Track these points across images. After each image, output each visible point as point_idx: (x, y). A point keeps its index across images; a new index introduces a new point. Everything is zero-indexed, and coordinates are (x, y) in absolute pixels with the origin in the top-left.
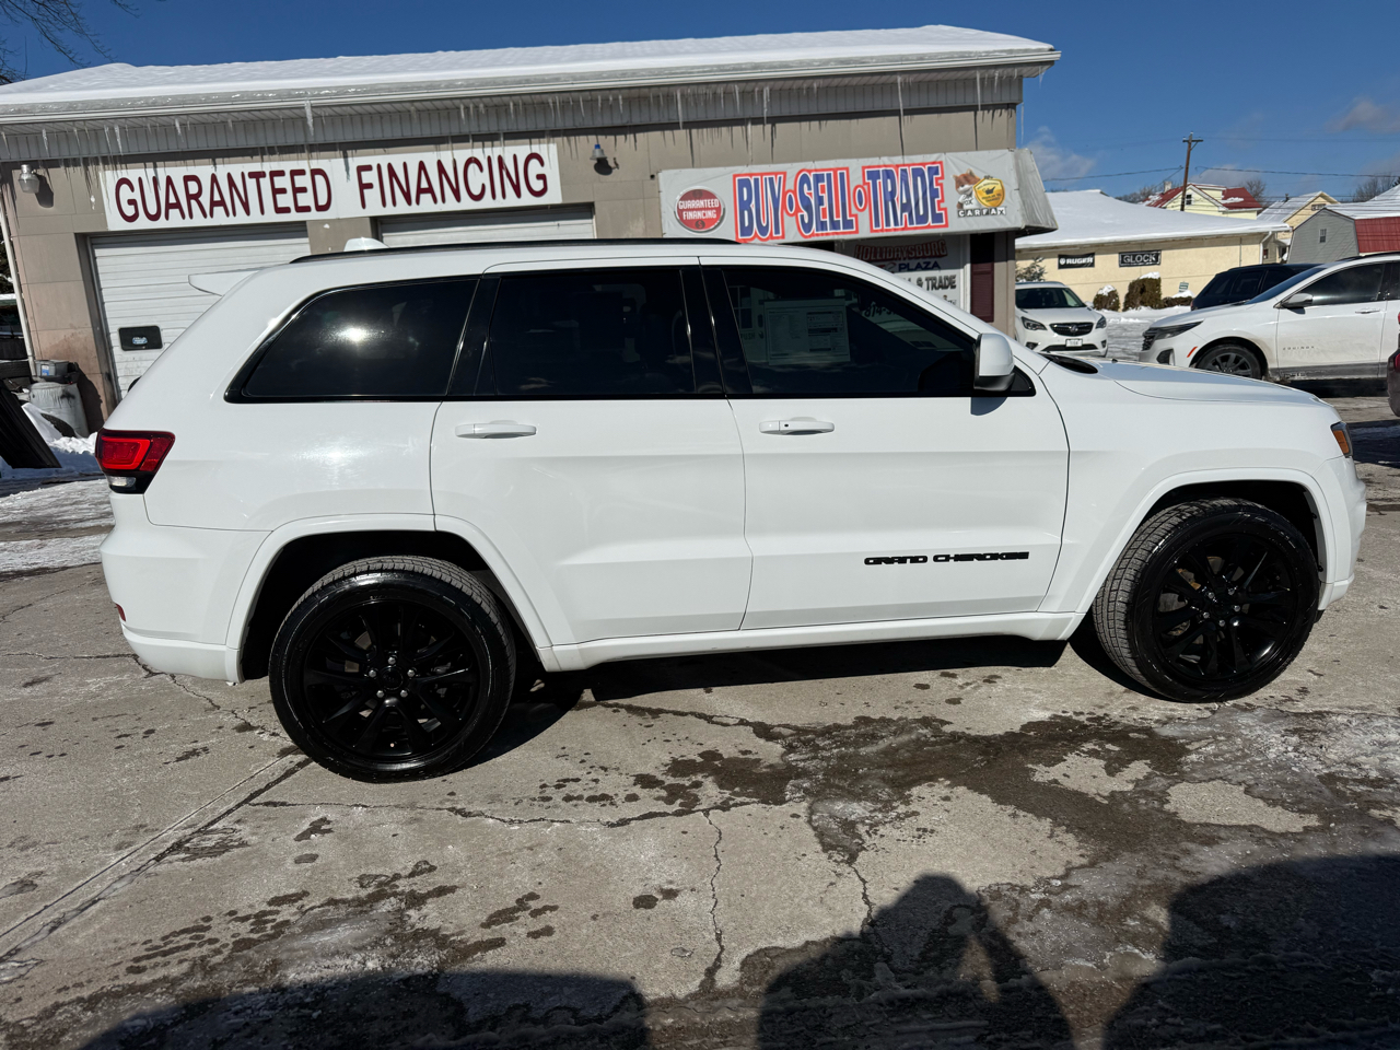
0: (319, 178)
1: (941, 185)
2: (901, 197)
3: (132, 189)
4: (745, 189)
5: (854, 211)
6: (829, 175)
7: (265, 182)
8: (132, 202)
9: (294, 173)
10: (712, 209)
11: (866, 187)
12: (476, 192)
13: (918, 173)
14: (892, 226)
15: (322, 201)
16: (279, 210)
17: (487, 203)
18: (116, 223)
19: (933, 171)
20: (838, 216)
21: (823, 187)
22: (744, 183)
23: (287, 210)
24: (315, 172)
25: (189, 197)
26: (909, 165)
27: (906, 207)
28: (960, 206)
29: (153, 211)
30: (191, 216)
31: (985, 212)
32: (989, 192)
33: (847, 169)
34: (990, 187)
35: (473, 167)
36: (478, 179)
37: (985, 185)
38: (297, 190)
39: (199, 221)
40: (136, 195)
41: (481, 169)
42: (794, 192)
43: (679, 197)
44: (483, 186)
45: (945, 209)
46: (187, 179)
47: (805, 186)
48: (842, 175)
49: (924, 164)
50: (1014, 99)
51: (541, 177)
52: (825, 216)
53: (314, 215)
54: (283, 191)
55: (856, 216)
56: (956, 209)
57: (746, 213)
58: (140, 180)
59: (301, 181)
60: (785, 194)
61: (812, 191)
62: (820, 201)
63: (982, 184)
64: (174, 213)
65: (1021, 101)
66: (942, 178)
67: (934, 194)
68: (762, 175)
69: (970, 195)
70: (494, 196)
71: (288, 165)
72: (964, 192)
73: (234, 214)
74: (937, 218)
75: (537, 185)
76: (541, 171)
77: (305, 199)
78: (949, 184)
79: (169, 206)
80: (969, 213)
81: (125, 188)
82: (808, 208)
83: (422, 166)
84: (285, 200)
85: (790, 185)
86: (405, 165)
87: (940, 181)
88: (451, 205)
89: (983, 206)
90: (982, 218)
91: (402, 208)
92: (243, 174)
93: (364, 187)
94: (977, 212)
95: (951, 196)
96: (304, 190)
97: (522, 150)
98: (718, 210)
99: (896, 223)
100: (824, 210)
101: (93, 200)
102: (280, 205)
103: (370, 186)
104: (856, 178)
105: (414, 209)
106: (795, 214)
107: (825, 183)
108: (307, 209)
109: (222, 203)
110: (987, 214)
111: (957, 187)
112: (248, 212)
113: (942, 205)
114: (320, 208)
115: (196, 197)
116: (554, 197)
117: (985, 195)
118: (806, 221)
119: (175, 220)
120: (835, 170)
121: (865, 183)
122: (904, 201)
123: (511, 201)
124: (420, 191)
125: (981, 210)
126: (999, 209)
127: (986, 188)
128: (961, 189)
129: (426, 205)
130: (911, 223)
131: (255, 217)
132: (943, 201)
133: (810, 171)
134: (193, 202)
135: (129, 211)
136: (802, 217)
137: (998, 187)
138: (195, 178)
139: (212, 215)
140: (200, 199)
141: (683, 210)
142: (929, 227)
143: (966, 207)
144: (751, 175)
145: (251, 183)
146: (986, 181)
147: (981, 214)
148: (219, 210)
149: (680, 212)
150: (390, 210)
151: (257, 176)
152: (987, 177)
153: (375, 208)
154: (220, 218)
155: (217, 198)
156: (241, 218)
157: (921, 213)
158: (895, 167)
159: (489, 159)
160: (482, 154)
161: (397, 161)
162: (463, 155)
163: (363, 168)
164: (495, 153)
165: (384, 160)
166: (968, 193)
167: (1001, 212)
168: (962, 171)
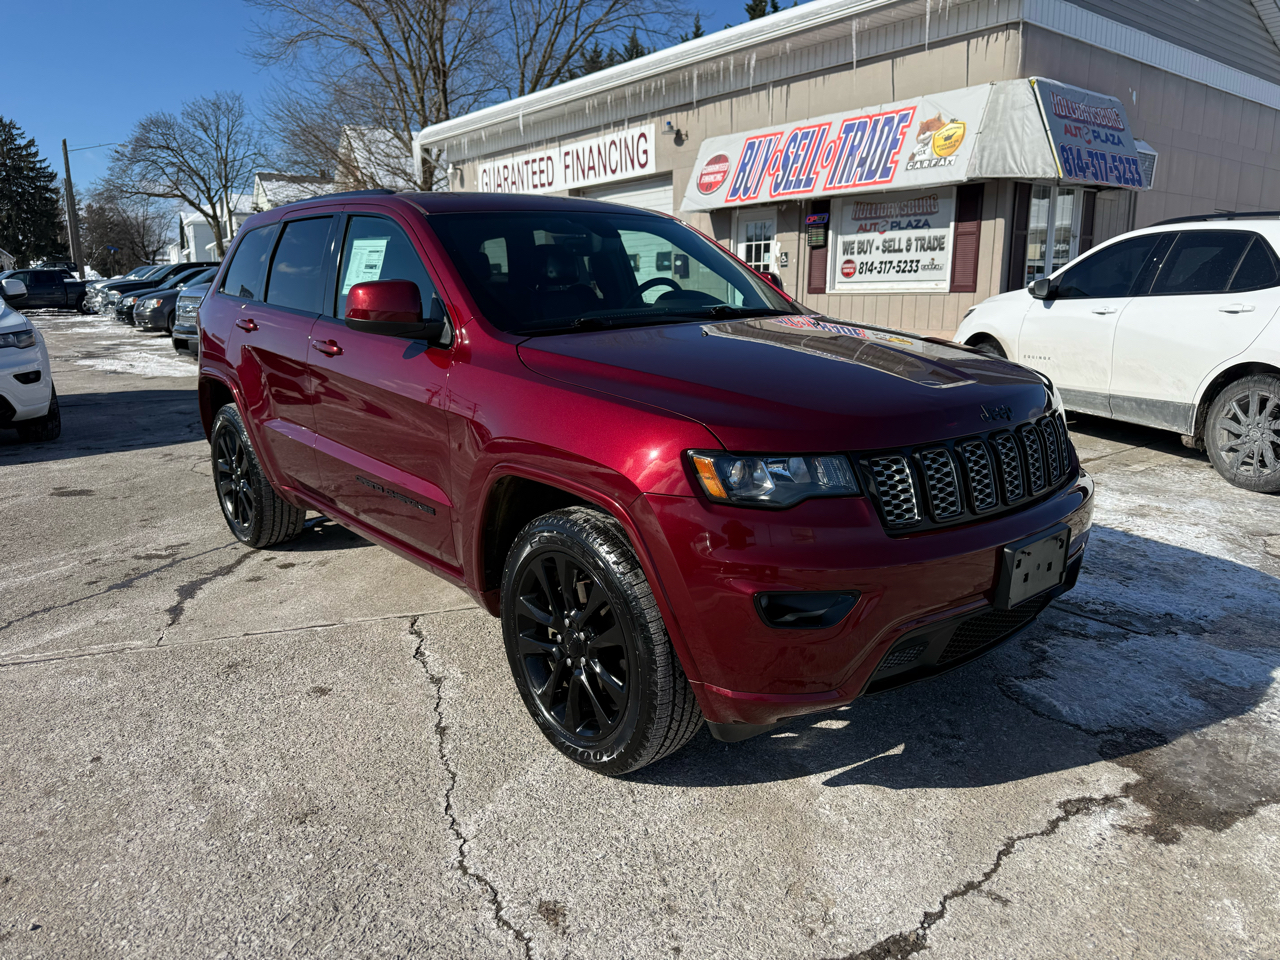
0: (549, 163)
1: (905, 134)
2: (861, 152)
4: (749, 152)
5: (819, 168)
6: (814, 132)
7: (530, 168)
8: (487, 184)
9: (540, 160)
10: (721, 172)
11: (838, 142)
12: (614, 166)
14: (845, 183)
17: (619, 176)
19: (903, 119)
20: (804, 174)
21: (804, 144)
22: (750, 146)
23: (536, 186)
24: (548, 158)
25: (504, 179)
27: (863, 162)
28: (913, 157)
31: (933, 162)
32: (948, 138)
33: (830, 124)
34: (950, 133)
35: (613, 146)
36: (615, 157)
37: (948, 130)
38: (541, 172)
40: (488, 180)
41: (617, 149)
42: (782, 152)
43: (706, 163)
44: (617, 162)
45: (896, 162)
46: (504, 167)
47: (792, 144)
49: (897, 112)
50: (1013, 18)
51: (645, 152)
52: (794, 175)
53: (547, 189)
54: (536, 173)
55: (818, 173)
56: (907, 160)
57: (742, 174)
58: (489, 169)
60: (774, 155)
61: (795, 150)
63: (945, 129)
64: (499, 190)
67: (894, 144)
69: (928, 144)
70: (622, 170)
71: (538, 155)
72: (923, 141)
74: (885, 173)
75: (643, 159)
76: (645, 147)
77: (544, 178)
78: (912, 132)
79: (498, 186)
80: (918, 165)
81: (485, 175)
82: (785, 167)
84: (536, 179)
86: (583, 149)
87: (905, 130)
89: (935, 156)
90: (929, 170)
91: (582, 182)
92: (522, 163)
93: (567, 167)
94: (926, 164)
95: (910, 144)
97: (637, 132)
98: (725, 173)
99: (848, 180)
102: (535, 183)
104: (833, 133)
105: (587, 182)
106: (774, 173)
107: (807, 141)
108: (544, 185)
110: (935, 165)
111: (919, 136)
113: (896, 158)
116: (650, 169)
117: (942, 142)
122: (864, 155)
123: (630, 173)
124: (589, 168)
125: (930, 161)
126: (948, 158)
127: (947, 133)
128: (922, 137)
129: (592, 180)
130: (861, 179)
132: (899, 152)
134: (506, 183)
136: (778, 176)
137: (960, 132)
138: (507, 167)
140: (508, 181)
143: (917, 158)
144: (758, 137)
145: (525, 168)
146: (952, 125)
147: (929, 165)
149: (702, 175)
151: (527, 163)
152: (953, 121)
155: (513, 179)
157: (873, 168)
158: (870, 118)
159: (620, 140)
160: (617, 137)
161: (580, 147)
162: (608, 140)
163: (566, 154)
164: (623, 135)
165: (575, 147)
166: (926, 142)
167: (950, 162)
168: (931, 116)
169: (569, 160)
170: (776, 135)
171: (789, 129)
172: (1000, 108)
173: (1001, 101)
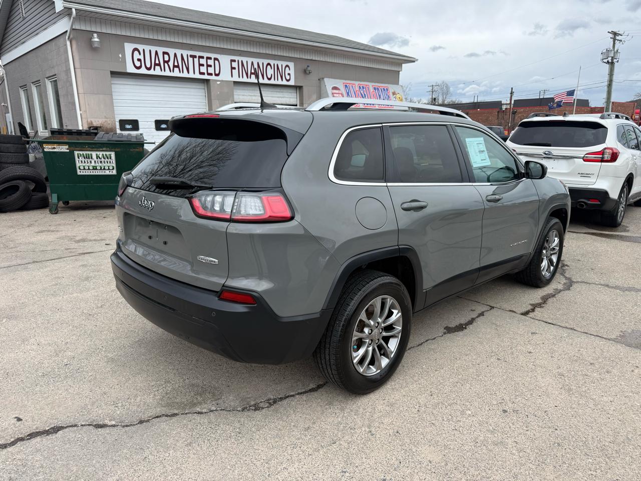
0: (216, 62)
3: (140, 54)
7: (196, 60)
8: (139, 60)
10: (340, 94)
12: (269, 77)
13: (384, 90)
15: (217, 72)
16: (201, 73)
17: (272, 82)
18: (131, 69)
19: (387, 90)
23: (203, 74)
24: (216, 59)
25: (165, 62)
26: (382, 87)
29: (148, 66)
30: (165, 71)
32: (399, 98)
35: (269, 67)
36: (270, 72)
37: (398, 96)
38: (208, 66)
39: (167, 73)
40: (141, 57)
41: (271, 68)
44: (272, 75)
46: (164, 53)
47: (361, 89)
48: (368, 87)
49: (385, 87)
50: (400, 70)
51: (289, 74)
53: (213, 77)
54: (203, 65)
58: (144, 50)
59: (211, 62)
64: (158, 68)
65: (402, 70)
66: (389, 92)
68: (350, 84)
69: (396, 99)
70: (274, 79)
71: (205, 55)
73: (183, 72)
75: (288, 77)
76: (289, 72)
77: (211, 70)
79: (156, 65)
81: (136, 53)
83: (252, 63)
84: (203, 69)
85: (357, 89)
86: (247, 62)
88: (261, 80)
91: (245, 79)
92: (187, 55)
93: (233, 68)
96: (210, 66)
97: (284, 64)
98: (342, 94)
101: (120, 56)
102: (201, 71)
103: (235, 68)
105: (249, 80)
108: (211, 74)
109: (178, 67)
112: (188, 72)
114: (216, 75)
115: (168, 62)
116: (292, 83)
119: (157, 71)
120: (366, 86)
121: (374, 91)
123: (280, 82)
124: (251, 73)
128: (394, 96)
129: (253, 79)
131: (191, 75)
133: (361, 85)
134: (166, 64)
135: (138, 64)
137: (401, 97)
138: (167, 53)
139: (173, 72)
140: (169, 63)
144: (347, 84)
145: (191, 60)
148: (176, 70)
149: (333, 93)
150: (241, 80)
151: (193, 57)
152: (398, 93)
153: (236, 78)
154: (176, 73)
155: (176, 64)
156: (185, 74)
158: (379, 87)
159: (274, 64)
160: (272, 62)
161: (245, 59)
162: (266, 62)
163: (232, 61)
164: (276, 62)
165: (240, 59)
168: (393, 91)
169: (235, 65)
170: (353, 84)
171: (357, 83)
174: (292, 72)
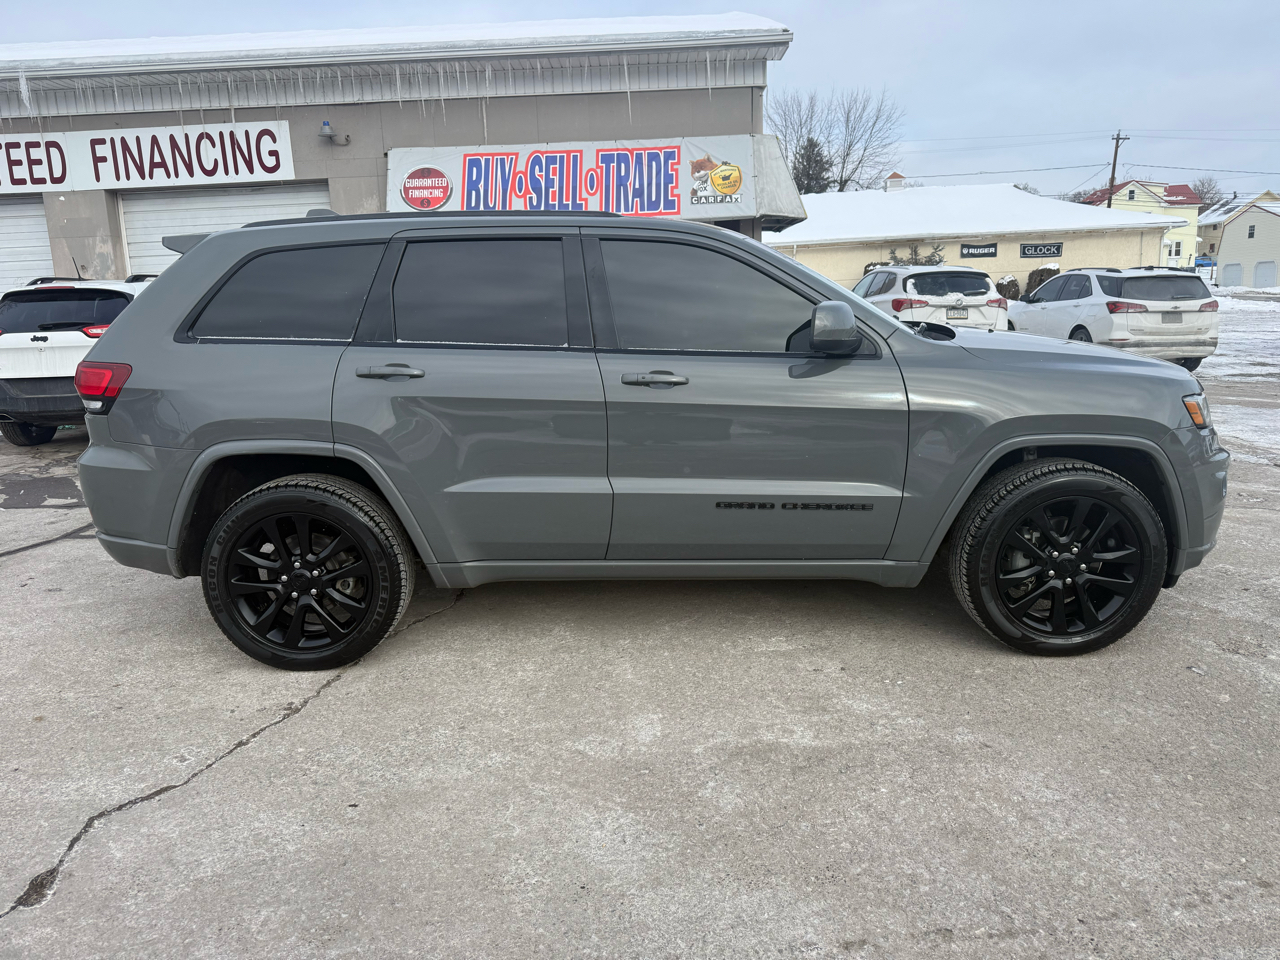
0: (54, 151)
1: (676, 171)
2: (633, 182)
4: (475, 169)
5: (585, 195)
6: (562, 158)
9: (30, 145)
10: (439, 188)
11: (599, 171)
12: (209, 166)
13: (653, 157)
14: (623, 212)
15: (57, 173)
16: (15, 182)
17: (219, 178)
19: (669, 156)
20: (567, 200)
21: (554, 169)
22: (474, 163)
23: (22, 182)
24: (50, 145)
26: (645, 149)
27: (638, 193)
28: (694, 192)
31: (719, 199)
32: (725, 178)
33: (581, 152)
34: (727, 173)
35: (205, 143)
36: (210, 154)
37: (723, 171)
38: (32, 162)
41: (214, 145)
42: (525, 174)
43: (406, 175)
44: (216, 161)
45: (678, 196)
47: (537, 167)
48: (575, 157)
49: (660, 149)
50: (759, 83)
51: (274, 153)
52: (554, 200)
53: (49, 187)
54: (19, 163)
55: (586, 200)
57: (474, 193)
59: (36, 153)
60: (515, 175)
61: (544, 173)
62: (549, 183)
63: (719, 170)
66: (678, 163)
67: (669, 179)
68: (493, 155)
69: (706, 182)
70: (227, 172)
71: (23, 138)
72: (700, 178)
74: (669, 205)
75: (270, 162)
76: (273, 147)
77: (41, 171)
78: (684, 169)
80: (703, 200)
82: (537, 190)
83: (154, 140)
84: (21, 172)
85: (521, 167)
86: (138, 139)
87: (675, 167)
88: (184, 179)
89: (718, 193)
90: (717, 205)
91: (136, 182)
93: (97, 160)
94: (711, 199)
95: (686, 182)
96: (39, 162)
97: (255, 128)
98: (445, 189)
99: (627, 209)
100: (554, 192)
102: (16, 177)
103: (104, 159)
104: (589, 162)
105: (148, 183)
106: (524, 196)
107: (558, 166)
108: (42, 181)
110: (721, 201)
111: (693, 173)
113: (676, 192)
114: (55, 181)
116: (286, 173)
117: (721, 181)
118: (535, 204)
120: (568, 152)
121: (598, 166)
122: (637, 186)
123: (244, 176)
124: (153, 165)
125: (715, 198)
126: (733, 196)
127: (723, 174)
128: (697, 175)
129: (160, 179)
130: (642, 209)
132: (676, 187)
133: (542, 153)
136: (531, 198)
137: (736, 174)
141: (410, 188)
142: (660, 213)
143: (700, 194)
144: (482, 155)
146: (724, 167)
147: (715, 201)
149: (406, 190)
150: (123, 184)
152: (725, 163)
153: (109, 182)
157: (654, 199)
158: (631, 151)
159: (221, 134)
160: (214, 129)
161: (130, 135)
162: (194, 131)
163: (94, 142)
164: (226, 128)
165: (117, 134)
166: (704, 179)
167: (736, 200)
168: (700, 157)
169: (103, 150)
170: (508, 155)
171: (525, 151)
172: (763, 156)
173: (762, 151)
174: (284, 146)
